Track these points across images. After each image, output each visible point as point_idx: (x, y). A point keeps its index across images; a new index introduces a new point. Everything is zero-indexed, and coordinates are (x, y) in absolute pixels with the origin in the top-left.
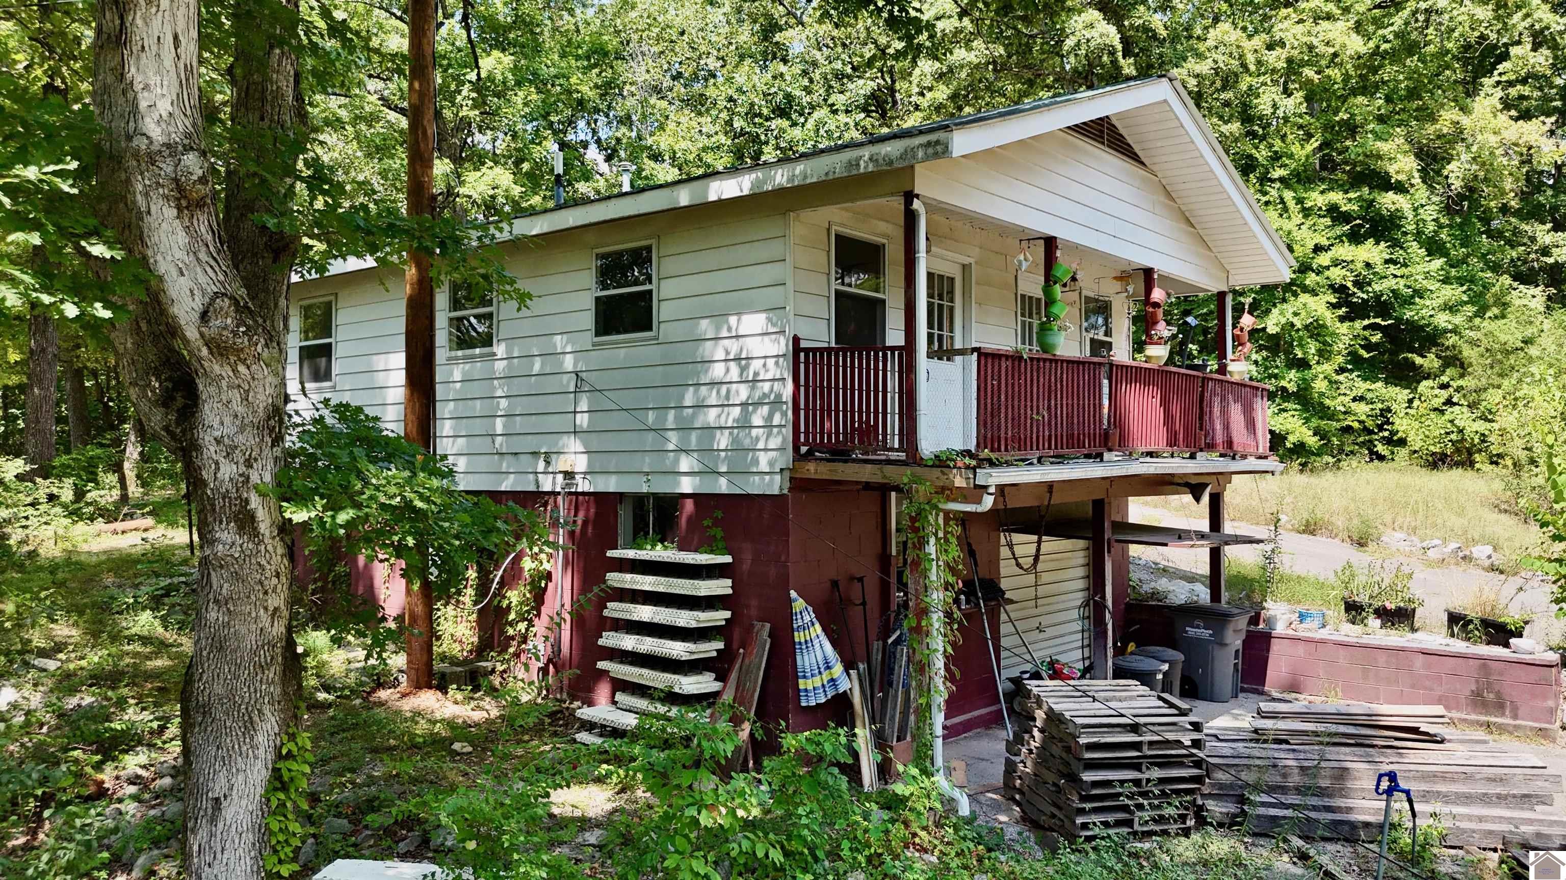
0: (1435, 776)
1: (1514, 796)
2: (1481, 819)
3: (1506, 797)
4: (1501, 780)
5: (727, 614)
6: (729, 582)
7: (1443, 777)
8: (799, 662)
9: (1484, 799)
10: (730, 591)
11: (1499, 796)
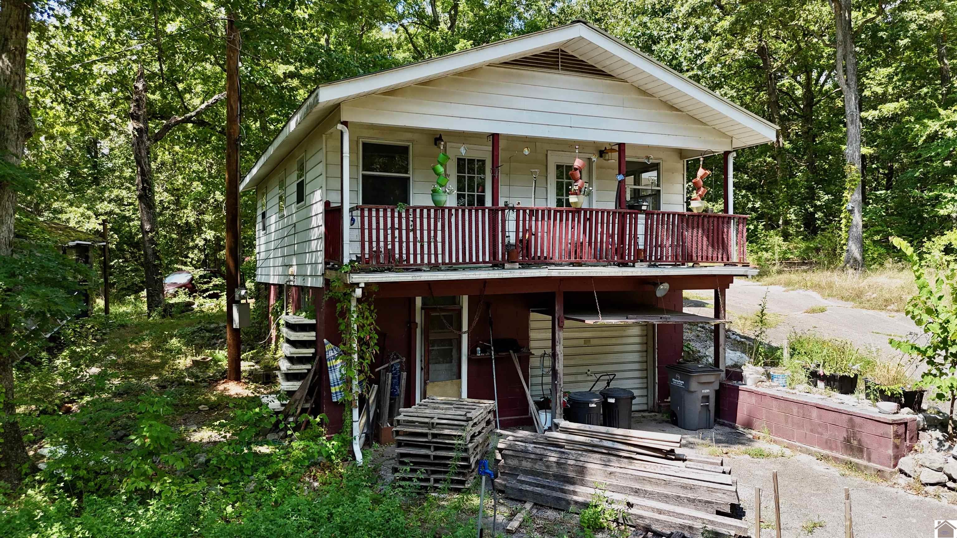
0: (644, 480)
1: (700, 501)
2: (660, 512)
3: (694, 501)
4: (691, 489)
5: (312, 350)
6: (314, 334)
7: (650, 481)
8: (331, 378)
9: (678, 499)
10: (314, 339)
11: (689, 500)
